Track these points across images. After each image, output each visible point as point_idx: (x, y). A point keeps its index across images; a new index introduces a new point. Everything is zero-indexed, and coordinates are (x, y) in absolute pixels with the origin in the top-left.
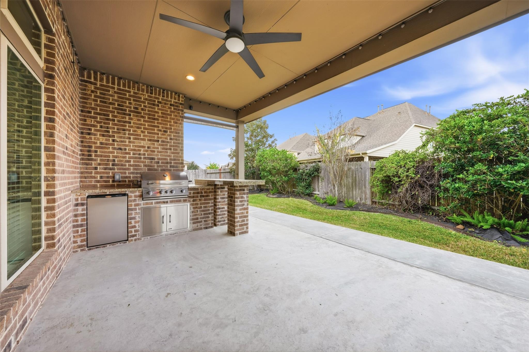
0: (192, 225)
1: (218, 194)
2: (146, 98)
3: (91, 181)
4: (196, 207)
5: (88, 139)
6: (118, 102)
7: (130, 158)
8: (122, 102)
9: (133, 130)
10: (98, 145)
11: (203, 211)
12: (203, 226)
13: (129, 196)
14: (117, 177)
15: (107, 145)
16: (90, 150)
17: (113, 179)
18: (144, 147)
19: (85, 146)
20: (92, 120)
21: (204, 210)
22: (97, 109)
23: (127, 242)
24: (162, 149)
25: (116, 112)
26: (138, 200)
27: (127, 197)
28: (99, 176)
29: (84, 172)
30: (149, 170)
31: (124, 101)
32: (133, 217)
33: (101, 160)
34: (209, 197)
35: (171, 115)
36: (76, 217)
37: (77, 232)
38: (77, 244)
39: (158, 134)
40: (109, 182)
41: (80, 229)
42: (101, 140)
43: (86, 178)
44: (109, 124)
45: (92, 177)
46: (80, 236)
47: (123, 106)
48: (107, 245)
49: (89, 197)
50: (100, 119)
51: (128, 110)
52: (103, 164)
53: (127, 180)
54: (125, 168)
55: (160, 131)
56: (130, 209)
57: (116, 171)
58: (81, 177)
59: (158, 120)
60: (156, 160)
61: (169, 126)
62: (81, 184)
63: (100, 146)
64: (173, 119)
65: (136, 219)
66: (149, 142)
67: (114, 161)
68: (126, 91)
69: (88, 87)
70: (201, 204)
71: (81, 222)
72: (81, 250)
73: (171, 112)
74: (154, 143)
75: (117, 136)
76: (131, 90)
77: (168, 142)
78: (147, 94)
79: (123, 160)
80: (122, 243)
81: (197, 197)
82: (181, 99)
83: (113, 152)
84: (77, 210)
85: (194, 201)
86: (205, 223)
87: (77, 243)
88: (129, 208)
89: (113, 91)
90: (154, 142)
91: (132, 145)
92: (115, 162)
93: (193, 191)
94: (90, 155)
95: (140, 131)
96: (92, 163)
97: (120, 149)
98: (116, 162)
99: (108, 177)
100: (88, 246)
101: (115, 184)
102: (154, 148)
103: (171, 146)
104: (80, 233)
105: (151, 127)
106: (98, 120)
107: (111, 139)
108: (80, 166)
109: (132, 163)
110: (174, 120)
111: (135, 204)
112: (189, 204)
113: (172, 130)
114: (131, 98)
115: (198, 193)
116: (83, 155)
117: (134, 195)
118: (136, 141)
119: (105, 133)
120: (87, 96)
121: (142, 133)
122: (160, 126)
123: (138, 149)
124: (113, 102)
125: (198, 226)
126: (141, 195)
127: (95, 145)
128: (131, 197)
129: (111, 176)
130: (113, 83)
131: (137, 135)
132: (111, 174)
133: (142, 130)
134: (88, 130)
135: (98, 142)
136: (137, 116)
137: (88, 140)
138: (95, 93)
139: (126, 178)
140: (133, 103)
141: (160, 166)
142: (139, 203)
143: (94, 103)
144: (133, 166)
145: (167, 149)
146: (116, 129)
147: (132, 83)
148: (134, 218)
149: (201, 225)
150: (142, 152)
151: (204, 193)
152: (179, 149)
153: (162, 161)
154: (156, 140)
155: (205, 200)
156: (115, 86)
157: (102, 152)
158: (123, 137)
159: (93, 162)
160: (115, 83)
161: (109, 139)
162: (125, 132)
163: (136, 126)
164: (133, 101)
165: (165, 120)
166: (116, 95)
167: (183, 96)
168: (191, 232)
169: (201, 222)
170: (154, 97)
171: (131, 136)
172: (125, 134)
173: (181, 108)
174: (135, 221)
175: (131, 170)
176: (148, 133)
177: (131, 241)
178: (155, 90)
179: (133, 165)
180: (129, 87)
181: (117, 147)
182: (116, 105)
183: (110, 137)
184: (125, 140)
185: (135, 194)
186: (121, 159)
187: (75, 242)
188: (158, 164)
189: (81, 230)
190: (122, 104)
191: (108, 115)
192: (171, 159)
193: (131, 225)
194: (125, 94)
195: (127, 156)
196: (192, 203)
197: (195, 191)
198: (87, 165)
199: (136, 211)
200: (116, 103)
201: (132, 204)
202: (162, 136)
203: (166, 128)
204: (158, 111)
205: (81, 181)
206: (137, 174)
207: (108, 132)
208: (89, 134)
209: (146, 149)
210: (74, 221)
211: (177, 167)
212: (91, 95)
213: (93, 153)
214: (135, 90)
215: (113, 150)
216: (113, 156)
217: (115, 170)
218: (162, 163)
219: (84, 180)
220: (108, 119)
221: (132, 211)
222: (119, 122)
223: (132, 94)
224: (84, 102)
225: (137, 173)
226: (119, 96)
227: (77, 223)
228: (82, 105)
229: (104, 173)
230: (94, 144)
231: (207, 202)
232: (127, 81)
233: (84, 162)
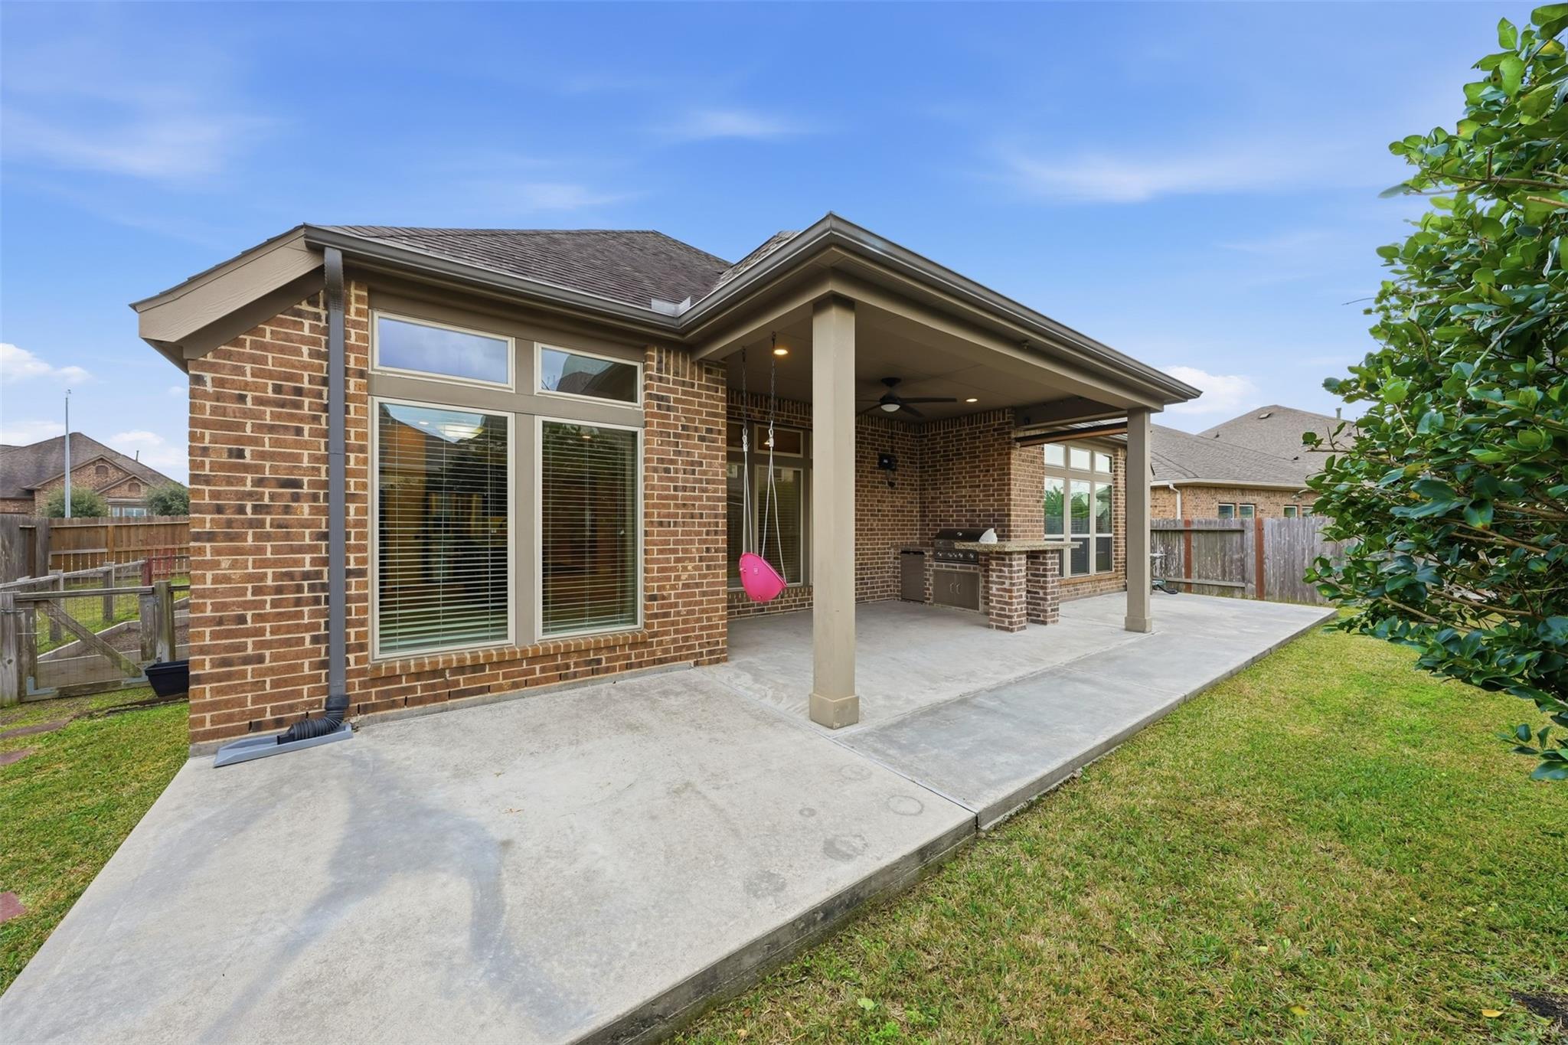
9: (956, 477)
13: (925, 555)
18: (965, 496)
24: (984, 497)
30: (970, 526)
35: (994, 445)
39: (979, 476)
42: (932, 494)
55: (982, 471)
61: (991, 462)
74: (975, 490)
75: (943, 488)
77: (991, 485)
82: (1006, 416)
91: (955, 495)
95: (962, 477)
102: (975, 496)
103: (995, 490)
105: (972, 469)
107: (938, 491)
109: (955, 518)
110: (999, 450)
113: (997, 466)
118: (959, 490)
119: (934, 487)
122: (982, 464)
123: (960, 500)
131: (960, 482)
133: (964, 474)
136: (959, 459)
141: (982, 521)
145: (989, 496)
146: (942, 479)
150: (963, 503)
152: (1004, 493)
153: (984, 513)
154: (978, 485)
162: (949, 481)
163: (958, 471)
165: (988, 454)
170: (975, 427)
171: (954, 485)
172: (950, 483)
176: (970, 477)
181: (943, 500)
188: (980, 518)
192: (994, 510)
202: (984, 478)
203: (989, 465)
204: (980, 444)
207: (937, 484)
209: (968, 498)
211: (1001, 521)
216: (940, 510)
220: (936, 470)
222: (944, 471)
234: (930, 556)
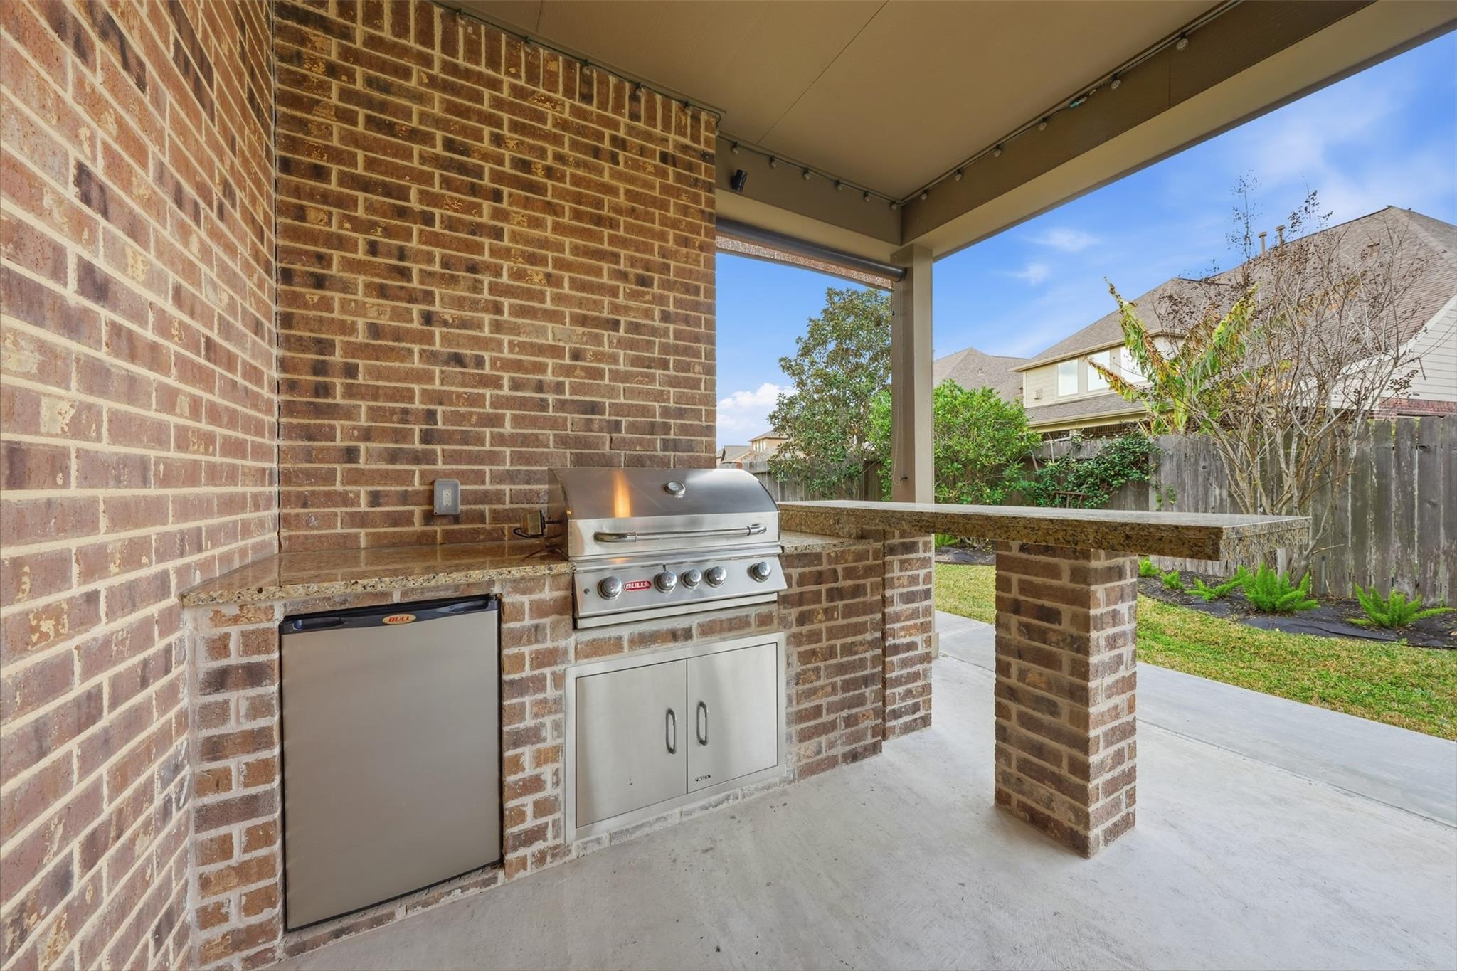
0: (796, 747)
1: (893, 578)
2: (566, 121)
3: (328, 520)
4: (814, 652)
5: (316, 307)
6: (443, 130)
7: (498, 402)
8: (464, 131)
9: (510, 269)
10: (361, 337)
11: (841, 669)
12: (840, 750)
13: (507, 609)
14: (445, 499)
15: (397, 340)
16: (324, 362)
17: (426, 507)
18: (555, 351)
19: (300, 345)
20: (330, 214)
21: (842, 665)
22: (352, 161)
23: (501, 874)
24: (632, 365)
25: (437, 180)
26: (554, 627)
27: (496, 612)
28: (363, 491)
29: (297, 473)
30: (579, 460)
31: (474, 129)
32: (528, 730)
33: (374, 413)
34: (862, 599)
35: (664, 206)
36: (215, 759)
37: (224, 846)
38: (224, 928)
39: (614, 292)
40: (407, 519)
41: (237, 831)
42: (372, 313)
43: (305, 505)
44: (408, 235)
45: (331, 498)
46: (243, 873)
47: (466, 151)
48: (398, 903)
49: (292, 622)
50: (370, 208)
51: (491, 169)
52: (384, 434)
53: (486, 508)
54: (479, 451)
55: (623, 276)
56: (512, 682)
57: (440, 466)
58: (283, 500)
59: (613, 224)
60: (607, 417)
61: (656, 258)
62: (284, 533)
63: (367, 345)
64: (675, 224)
65: (544, 740)
66: (580, 330)
67: (430, 416)
68: (480, 78)
69: (314, 48)
70: (832, 634)
71: (246, 785)
72: (247, 959)
73: (666, 189)
74: (597, 334)
75: (442, 298)
76: (502, 76)
77: (654, 332)
78: (568, 102)
79: (470, 414)
80: (475, 885)
81: (816, 597)
82: (703, 133)
83: (426, 377)
84: (221, 713)
85: (802, 619)
86: (849, 730)
87: (225, 918)
88: (506, 677)
89: (424, 77)
90: (597, 327)
91: (510, 342)
92: (436, 424)
93: (800, 570)
94: (323, 390)
95: (541, 276)
96: (332, 428)
97: (458, 360)
98: (440, 426)
99: (405, 498)
100: (290, 926)
101: (438, 529)
102: (599, 357)
103: (665, 349)
104: (238, 857)
105: (584, 260)
106: (360, 212)
107: (416, 309)
108: (281, 443)
109: (508, 428)
110: (678, 229)
111: (538, 652)
112: (780, 637)
113: (672, 277)
114: (499, 113)
115: (819, 578)
116: (292, 386)
117: (532, 603)
118: (525, 325)
119: (389, 282)
120: (308, 89)
121: (550, 284)
122: (623, 253)
123: (534, 363)
124: (422, 128)
125: (819, 752)
126: (566, 598)
127: (346, 339)
128: (518, 614)
129: (417, 493)
130: (425, 37)
131: (529, 294)
132: (417, 485)
133: (550, 269)
134: (314, 260)
135: (361, 322)
136: (527, 203)
137: (312, 313)
138: (344, 78)
139: (482, 503)
140: (512, 139)
141: (623, 444)
142: (556, 644)
143: (341, 128)
144: (512, 440)
145: (649, 364)
146: (437, 259)
147: (508, 44)
148: (533, 736)
149: (831, 745)
150: (549, 377)
151: (845, 578)
152: (700, 364)
153: (631, 419)
154: (608, 321)
155: (849, 611)
156: (429, 51)
157: (378, 374)
158: (467, 303)
159: (337, 423)
160: (433, 36)
161: (409, 311)
162: (477, 276)
163: (523, 251)
164: (510, 131)
165: (642, 227)
166: (437, 95)
167: (713, 121)
168: (790, 782)
169: (832, 726)
170: (599, 116)
171: (502, 299)
172: (476, 287)
173: (703, 177)
174: (539, 751)
175: (504, 463)
176: (574, 284)
177: (517, 871)
178: (603, 82)
179: (512, 436)
180: (493, 63)
181: (443, 349)
182: (439, 142)
183: (412, 300)
184: (480, 315)
185: (535, 596)
186: (463, 409)
187: (210, 917)
188: (614, 435)
189: (244, 838)
190: (462, 144)
191: (403, 194)
192: (666, 412)
193: (520, 775)
194: (477, 92)
195: (488, 393)
196: (795, 629)
197: (807, 569)
198: (310, 438)
199: (539, 696)
200: (439, 135)
201: (523, 655)
202: (632, 303)
203: (647, 266)
204: (614, 183)
205: (282, 521)
206: (528, 483)
207: (404, 274)
208: (319, 282)
209: (567, 361)
210: (202, 785)
211: (689, 447)
212: (323, 87)
213: (335, 380)
214: (517, 76)
215: (426, 367)
216: (429, 396)
217: (434, 462)
218: (633, 428)
219: (297, 515)
220: (402, 213)
221: (522, 694)
222: (450, 229)
223: (505, 94)
224: (293, 117)
225: (530, 478)
226: (448, 101)
227: (223, 796)
228: (287, 137)
229: (385, 476)
230: (344, 334)
231: (856, 624)
232: (483, 28)
233: (295, 421)
234: (540, 609)
